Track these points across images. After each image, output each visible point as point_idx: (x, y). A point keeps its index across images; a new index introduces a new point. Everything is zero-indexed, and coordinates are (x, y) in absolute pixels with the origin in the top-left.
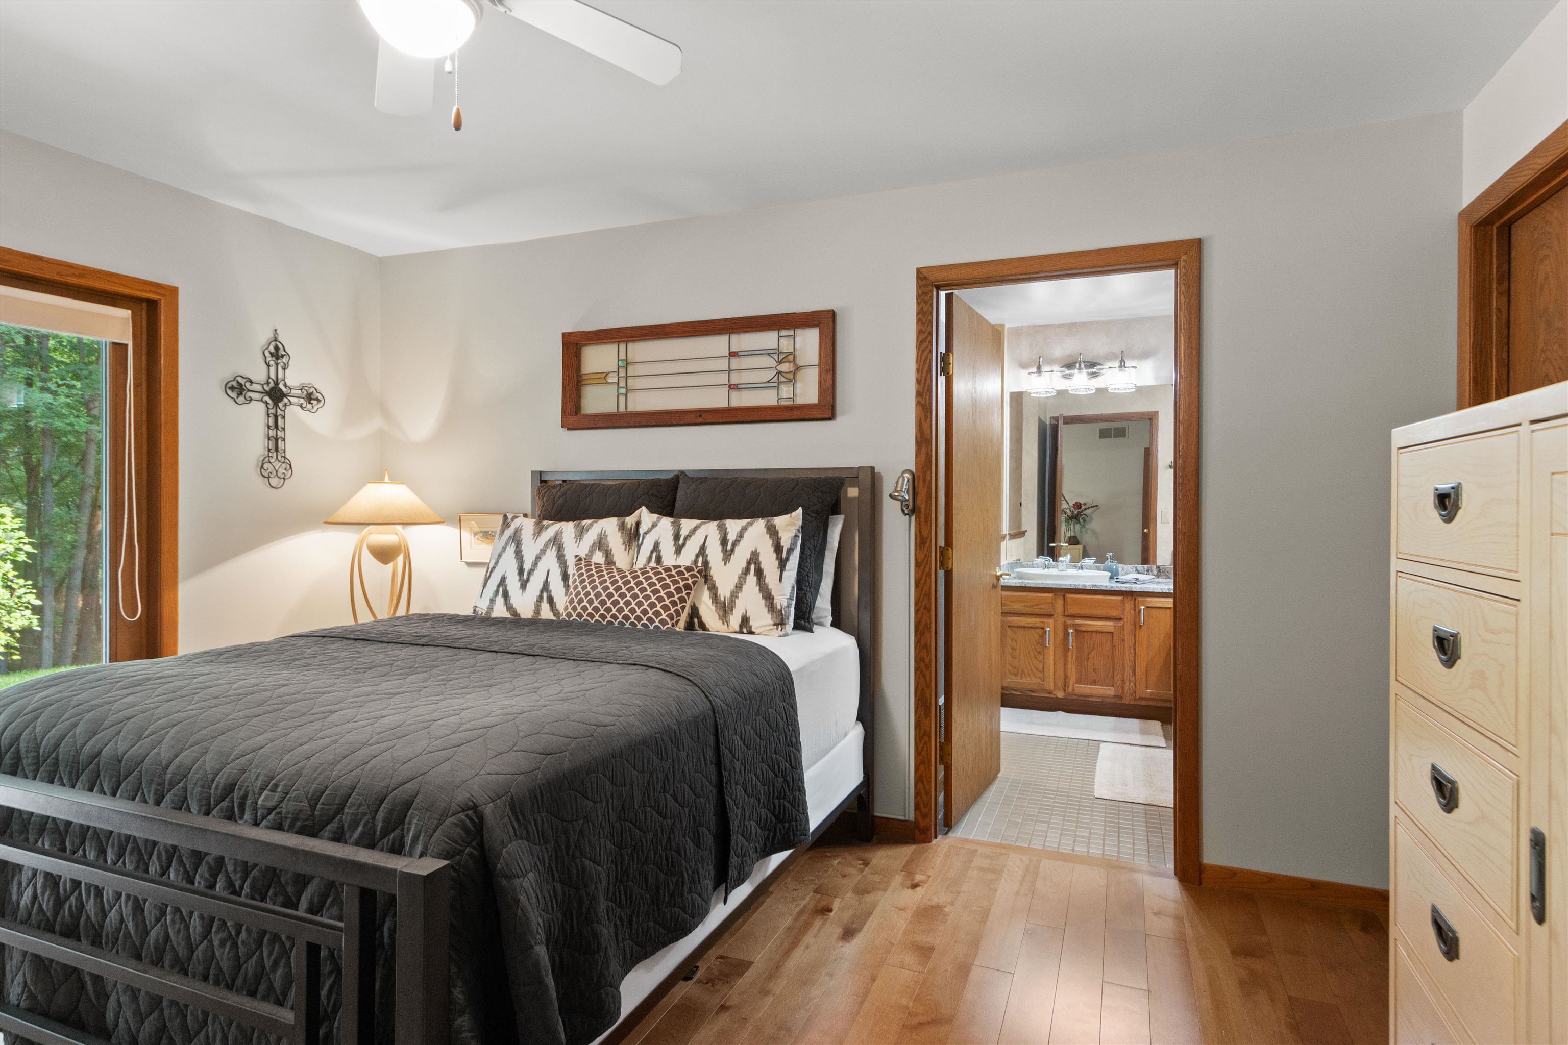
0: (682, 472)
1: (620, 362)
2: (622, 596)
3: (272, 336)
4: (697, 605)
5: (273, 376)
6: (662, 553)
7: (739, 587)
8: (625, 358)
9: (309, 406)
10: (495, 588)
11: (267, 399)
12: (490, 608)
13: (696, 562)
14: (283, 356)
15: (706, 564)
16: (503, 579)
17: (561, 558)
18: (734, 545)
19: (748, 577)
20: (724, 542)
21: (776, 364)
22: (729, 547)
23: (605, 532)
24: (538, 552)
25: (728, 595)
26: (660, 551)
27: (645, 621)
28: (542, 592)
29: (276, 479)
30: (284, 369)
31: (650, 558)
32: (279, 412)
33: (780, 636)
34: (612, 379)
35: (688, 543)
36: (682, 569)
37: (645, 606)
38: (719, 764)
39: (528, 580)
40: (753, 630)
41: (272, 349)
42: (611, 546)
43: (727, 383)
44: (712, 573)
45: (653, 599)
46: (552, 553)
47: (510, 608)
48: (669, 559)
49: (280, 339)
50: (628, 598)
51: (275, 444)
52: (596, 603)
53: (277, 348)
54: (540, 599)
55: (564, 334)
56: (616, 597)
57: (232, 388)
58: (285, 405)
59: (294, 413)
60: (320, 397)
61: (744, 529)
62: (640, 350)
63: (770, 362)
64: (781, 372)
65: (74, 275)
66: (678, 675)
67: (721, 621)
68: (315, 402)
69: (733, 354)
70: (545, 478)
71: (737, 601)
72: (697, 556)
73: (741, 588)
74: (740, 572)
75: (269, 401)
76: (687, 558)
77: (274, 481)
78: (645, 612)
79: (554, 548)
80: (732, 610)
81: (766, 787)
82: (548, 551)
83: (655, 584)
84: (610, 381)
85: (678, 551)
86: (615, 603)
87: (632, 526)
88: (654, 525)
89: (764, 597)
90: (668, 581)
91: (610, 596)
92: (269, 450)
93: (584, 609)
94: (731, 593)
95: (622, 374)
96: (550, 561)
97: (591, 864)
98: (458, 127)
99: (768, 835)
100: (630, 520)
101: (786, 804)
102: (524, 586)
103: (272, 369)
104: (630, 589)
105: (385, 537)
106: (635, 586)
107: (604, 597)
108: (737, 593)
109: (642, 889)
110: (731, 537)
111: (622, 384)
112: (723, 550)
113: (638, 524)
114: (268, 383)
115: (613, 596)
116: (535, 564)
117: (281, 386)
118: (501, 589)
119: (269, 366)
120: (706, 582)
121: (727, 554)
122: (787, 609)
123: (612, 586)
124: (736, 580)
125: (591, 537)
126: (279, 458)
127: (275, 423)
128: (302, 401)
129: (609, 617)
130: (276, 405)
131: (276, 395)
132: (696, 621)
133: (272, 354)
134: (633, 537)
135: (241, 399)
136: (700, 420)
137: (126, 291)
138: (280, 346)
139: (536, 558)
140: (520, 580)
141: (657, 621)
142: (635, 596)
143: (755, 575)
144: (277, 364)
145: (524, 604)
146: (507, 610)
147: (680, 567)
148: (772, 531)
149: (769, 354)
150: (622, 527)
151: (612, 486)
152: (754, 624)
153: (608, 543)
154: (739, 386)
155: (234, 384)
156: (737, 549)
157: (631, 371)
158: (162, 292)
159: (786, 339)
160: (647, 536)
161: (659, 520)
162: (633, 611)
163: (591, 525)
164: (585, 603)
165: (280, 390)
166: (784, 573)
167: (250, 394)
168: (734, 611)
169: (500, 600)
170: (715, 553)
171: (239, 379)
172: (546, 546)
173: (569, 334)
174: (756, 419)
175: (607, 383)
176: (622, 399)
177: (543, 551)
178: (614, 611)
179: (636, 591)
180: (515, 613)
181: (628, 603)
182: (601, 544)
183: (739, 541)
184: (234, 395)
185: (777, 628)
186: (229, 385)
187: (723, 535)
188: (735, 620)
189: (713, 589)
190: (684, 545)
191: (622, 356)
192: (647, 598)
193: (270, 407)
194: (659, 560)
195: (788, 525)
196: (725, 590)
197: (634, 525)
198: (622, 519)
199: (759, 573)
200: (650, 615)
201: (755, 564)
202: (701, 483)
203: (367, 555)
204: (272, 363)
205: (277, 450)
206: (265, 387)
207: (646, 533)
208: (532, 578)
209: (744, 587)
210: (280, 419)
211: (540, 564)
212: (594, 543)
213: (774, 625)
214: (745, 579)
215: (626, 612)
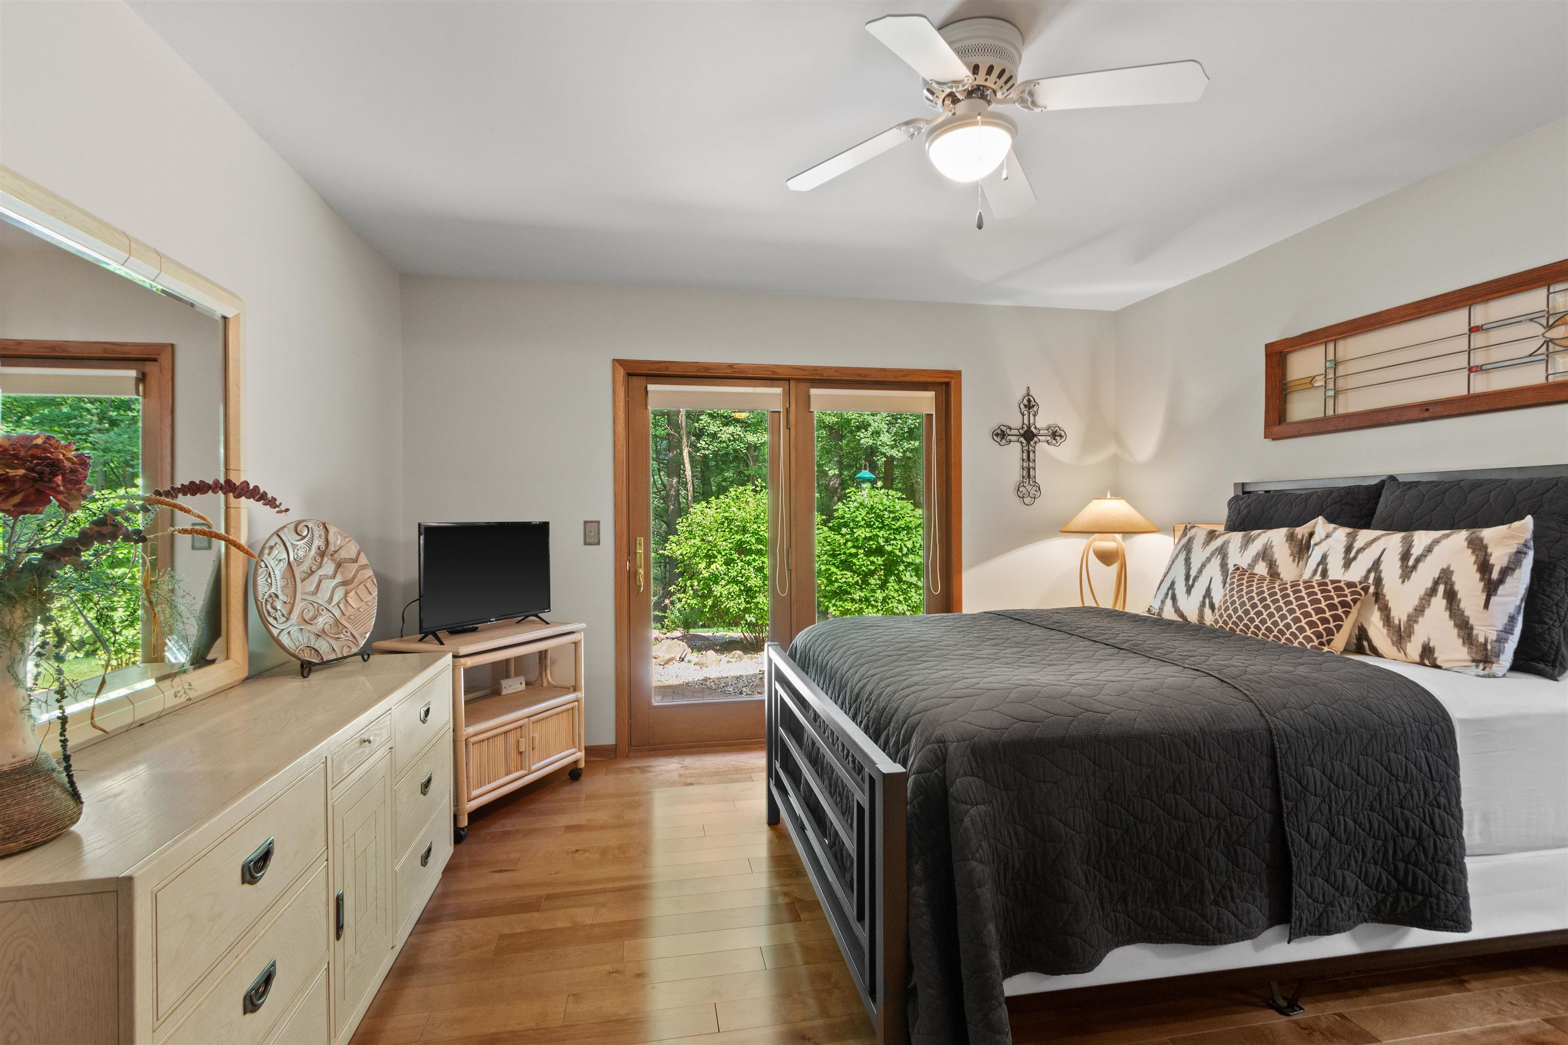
0: (1392, 478)
1: (1328, 364)
2: (1267, 607)
3: (1026, 392)
4: (1365, 626)
5: (1026, 422)
6: (1328, 567)
7: (1420, 610)
8: (1333, 358)
9: (1054, 442)
10: (1165, 591)
11: (1022, 439)
12: (1161, 609)
13: (1366, 577)
14: (1033, 406)
15: (1378, 582)
16: (1173, 583)
17: (1224, 566)
18: (1418, 560)
19: (1434, 600)
20: (1405, 556)
21: (1543, 330)
22: (1411, 563)
23: (1271, 542)
24: (1204, 560)
25: (1404, 618)
26: (1327, 564)
27: (1288, 635)
28: (1204, 597)
29: (1029, 498)
30: (1035, 416)
31: (1316, 571)
32: (1031, 448)
33: (1478, 676)
34: (1319, 383)
35: (1360, 556)
36: (1342, 584)
37: (1289, 620)
38: (1276, 789)
39: (1193, 586)
40: (1439, 663)
41: (1026, 402)
42: (1276, 557)
43: (1466, 365)
44: (1385, 591)
45: (1298, 613)
46: (1216, 562)
47: (1178, 611)
48: (1336, 572)
49: (1031, 393)
50: (1272, 610)
51: (1028, 473)
52: (1240, 613)
53: (1029, 401)
54: (1203, 604)
55: (1267, 345)
56: (1260, 608)
57: (997, 435)
58: (1036, 443)
59: (1043, 449)
60: (1063, 434)
61: (1436, 542)
62: (1351, 347)
63: (1536, 329)
64: (1551, 340)
65: (902, 376)
66: (1235, 688)
67: (1395, 648)
68: (1058, 438)
69: (1473, 330)
70: (1248, 489)
71: (1416, 626)
72: (1369, 571)
73: (1423, 611)
74: (1422, 592)
75: (1023, 441)
76: (1356, 573)
77: (1027, 500)
78: (1288, 626)
79: (1219, 556)
80: (1410, 636)
81: (1380, 843)
82: (1213, 560)
83: (1303, 598)
84: (1316, 385)
85: (1347, 564)
86: (1259, 614)
87: (1303, 536)
88: (1328, 536)
89: (1456, 625)
90: (1319, 596)
91: (1254, 606)
92: (1023, 477)
93: (1230, 616)
94: (1409, 616)
95: (1331, 375)
96: (1214, 569)
97: (1062, 826)
98: (980, 227)
99: (1384, 901)
100: (1301, 531)
101: (1421, 873)
102: (1189, 592)
103: (1026, 417)
104: (1275, 601)
105: (1108, 543)
106: (1280, 599)
107: (1248, 607)
108: (1417, 617)
109: (1139, 873)
110: (1416, 551)
111: (1331, 386)
112: (1402, 566)
113: (1311, 534)
114: (1023, 428)
115: (1257, 607)
116: (1200, 572)
117: (1033, 429)
118: (1170, 592)
119: (1023, 415)
120: (1376, 601)
121: (1407, 571)
122: (1496, 644)
123: (1270, 598)
124: (1416, 602)
125: (1256, 547)
126: (1031, 483)
127: (1028, 458)
128: (1049, 438)
129: (1252, 627)
130: (1028, 443)
131: (1029, 435)
132: (1365, 644)
133: (1025, 406)
134: (1302, 549)
135: (1004, 442)
136: (1427, 414)
137: (930, 380)
138: (1032, 399)
139: (1202, 565)
140: (1186, 585)
141: (1301, 637)
142: (1279, 609)
143: (1444, 598)
144: (1029, 413)
145: (1190, 606)
146: (1175, 612)
147: (1339, 581)
148: (1478, 547)
149: (1531, 320)
150: (1291, 538)
151: (1301, 495)
152: (1441, 657)
153: (1273, 554)
154: (1484, 368)
155: (999, 431)
156: (1421, 566)
157: (1341, 371)
158: (951, 375)
159: (1563, 294)
160: (1316, 548)
161: (1335, 529)
162: (1275, 624)
163: (1259, 535)
164: (1230, 611)
165: (1032, 432)
166: (1494, 599)
167: (1010, 437)
168: (1413, 638)
169: (1169, 602)
170: (1391, 569)
171: (1003, 428)
172: (1212, 555)
173: (1272, 344)
174: (1508, 405)
175: (1313, 387)
176: (1330, 403)
177: (1208, 560)
178: (1257, 622)
179: (1281, 603)
180: (1182, 615)
181: (1271, 615)
182: (1265, 554)
183: (1426, 556)
184: (998, 439)
185: (1477, 667)
186: (995, 433)
187: (1405, 550)
188: (1414, 649)
189: (1385, 610)
190: (1355, 558)
191: (1331, 356)
192: (1292, 611)
193: (1024, 445)
194: (1324, 573)
195: (1505, 538)
196: (1400, 612)
197: (1306, 535)
198: (1292, 530)
199: (1451, 596)
200: (1293, 629)
201: (1446, 584)
202: (1409, 489)
203: (1092, 556)
204: (1026, 412)
205: (1029, 476)
206: (1021, 431)
207: (1316, 545)
208: (1196, 584)
209: (1427, 612)
210: (1031, 453)
211: (1204, 571)
212: (1258, 553)
213: (1474, 661)
214: (1429, 601)
215: (1269, 624)
